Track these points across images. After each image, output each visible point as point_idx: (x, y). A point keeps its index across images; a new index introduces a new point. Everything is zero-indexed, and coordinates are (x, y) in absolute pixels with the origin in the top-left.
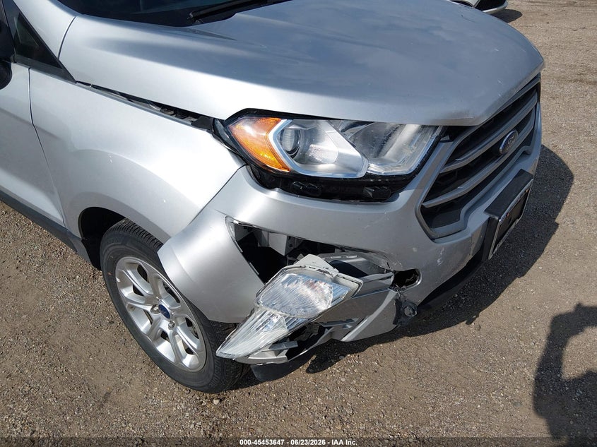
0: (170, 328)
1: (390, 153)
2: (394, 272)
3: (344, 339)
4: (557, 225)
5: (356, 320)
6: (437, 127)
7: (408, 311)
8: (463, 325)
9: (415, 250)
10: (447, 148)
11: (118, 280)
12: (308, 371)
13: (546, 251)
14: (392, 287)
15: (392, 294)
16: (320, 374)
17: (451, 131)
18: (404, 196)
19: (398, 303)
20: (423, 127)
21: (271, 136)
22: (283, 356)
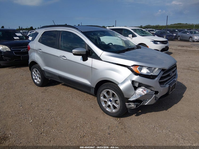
0: (111, 104)
1: (154, 72)
2: (155, 91)
3: (145, 104)
4: (183, 96)
5: (148, 100)
6: (161, 69)
7: (157, 99)
8: (165, 111)
9: (158, 87)
10: (162, 72)
11: (101, 95)
12: (135, 116)
13: (181, 100)
14: (154, 94)
15: (154, 95)
16: (138, 116)
17: (163, 70)
18: (156, 79)
19: (155, 97)
20: (159, 68)
21: (137, 68)
22: (135, 106)
